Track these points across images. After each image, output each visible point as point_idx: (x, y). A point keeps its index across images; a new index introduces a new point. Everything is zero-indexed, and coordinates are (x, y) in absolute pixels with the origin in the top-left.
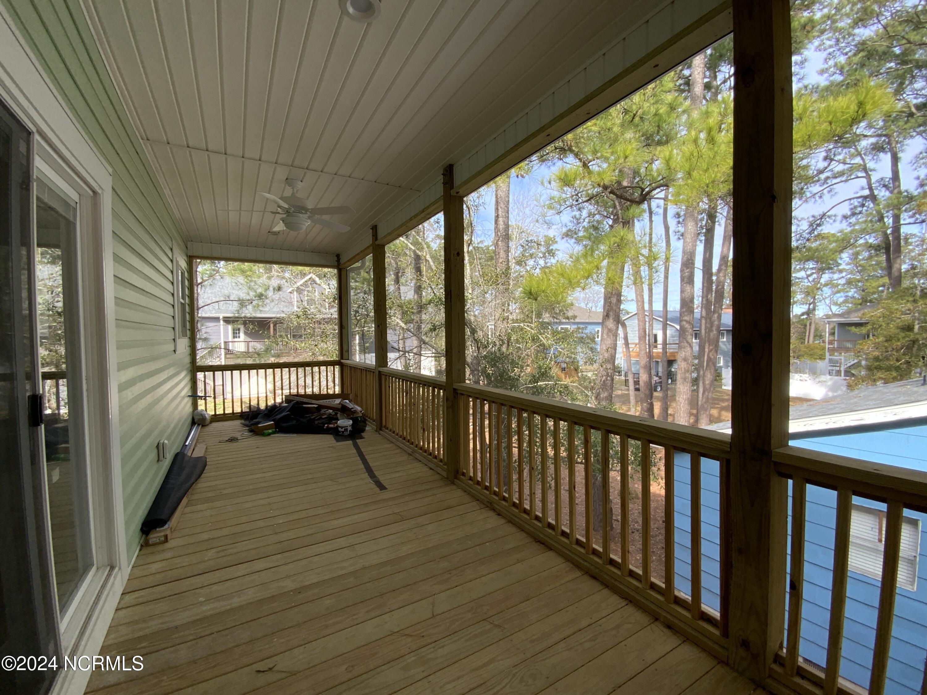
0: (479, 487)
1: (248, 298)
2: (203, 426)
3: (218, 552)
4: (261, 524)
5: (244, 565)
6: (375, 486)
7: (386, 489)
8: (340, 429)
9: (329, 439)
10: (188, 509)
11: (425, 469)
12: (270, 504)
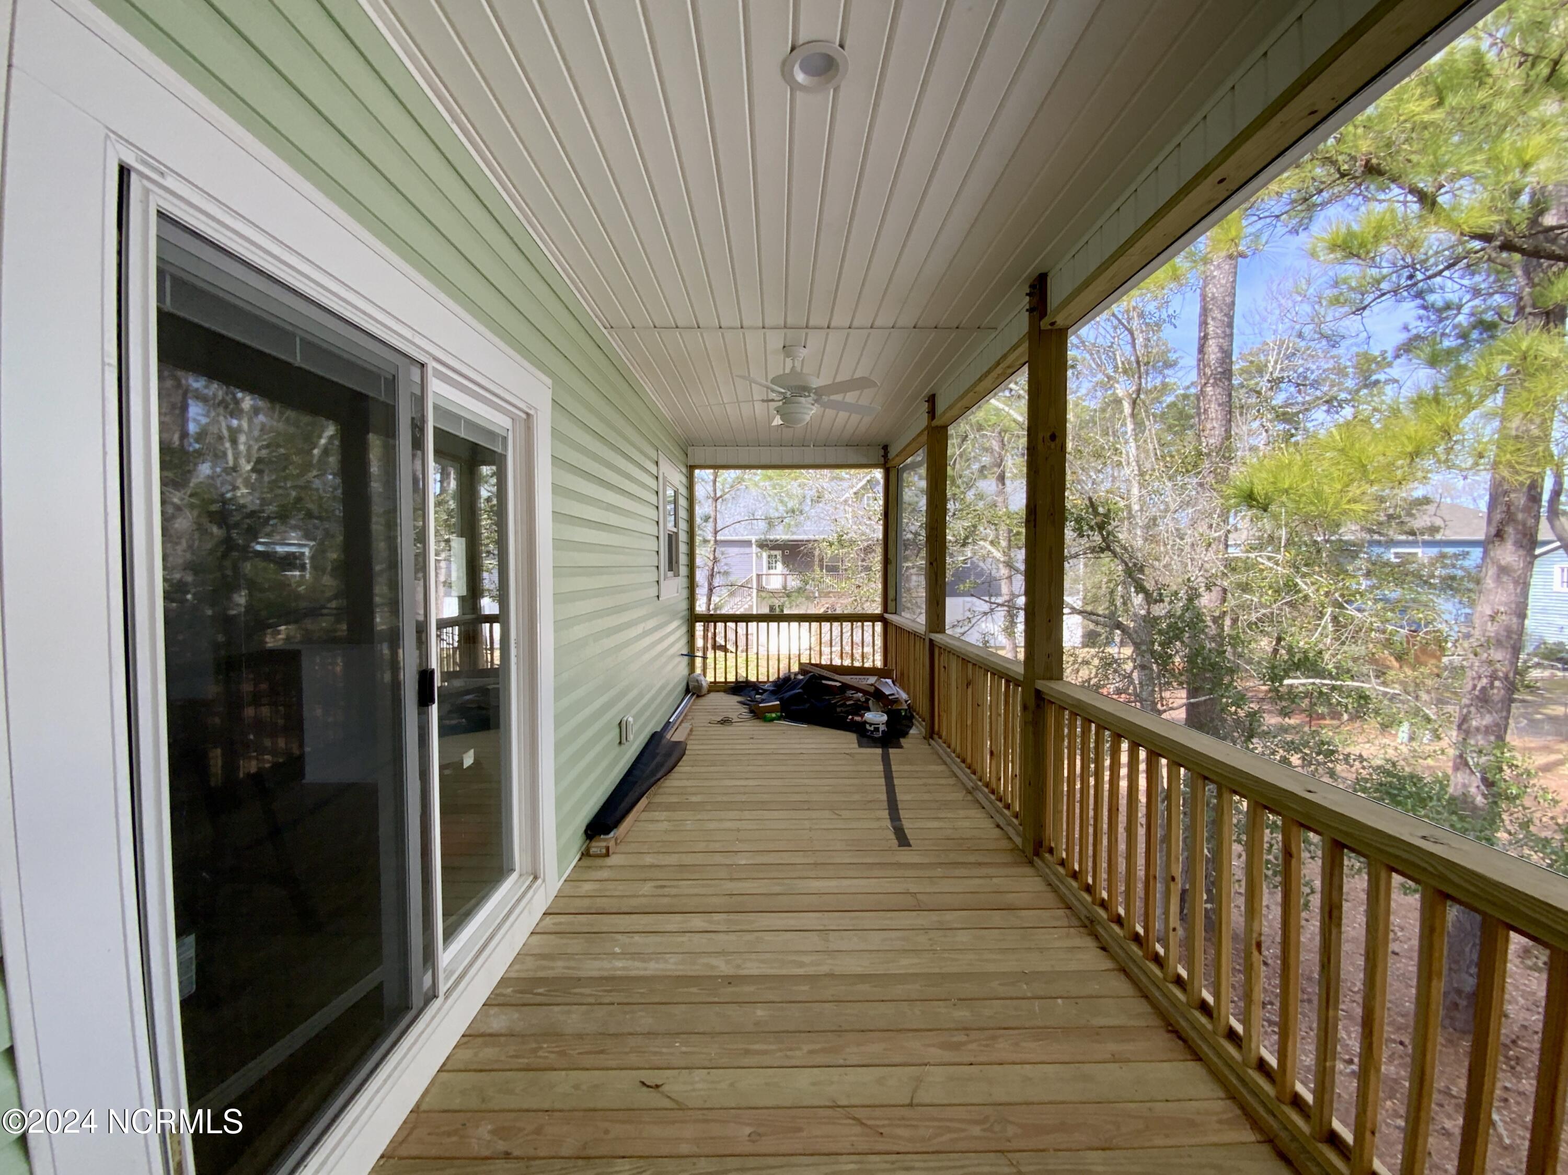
0: (1075, 884)
1: (777, 515)
2: (698, 696)
3: (657, 887)
4: (718, 859)
5: (678, 917)
6: (893, 836)
7: (910, 845)
8: (868, 726)
9: (848, 741)
10: (645, 816)
11: (988, 824)
12: (738, 830)
